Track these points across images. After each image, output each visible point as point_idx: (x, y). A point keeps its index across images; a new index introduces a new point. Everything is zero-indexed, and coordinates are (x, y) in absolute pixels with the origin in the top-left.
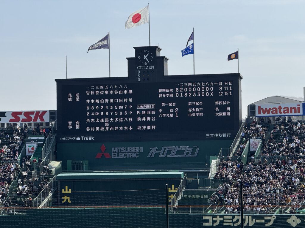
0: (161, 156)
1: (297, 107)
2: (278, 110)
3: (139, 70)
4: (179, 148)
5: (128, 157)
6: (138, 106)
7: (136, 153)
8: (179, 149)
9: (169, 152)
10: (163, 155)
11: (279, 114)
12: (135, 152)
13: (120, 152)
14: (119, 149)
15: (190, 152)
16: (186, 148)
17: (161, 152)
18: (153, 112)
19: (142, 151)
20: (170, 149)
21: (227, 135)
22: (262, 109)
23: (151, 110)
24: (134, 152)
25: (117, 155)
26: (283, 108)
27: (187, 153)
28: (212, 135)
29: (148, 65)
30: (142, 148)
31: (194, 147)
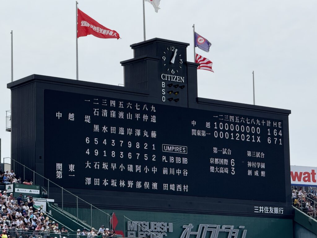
3: (163, 81)
4: (221, 228)
6: (164, 146)
11: (312, 183)
12: (162, 231)
14: (138, 224)
16: (229, 228)
18: (185, 161)
19: (171, 230)
21: (279, 210)
24: (160, 232)
28: (261, 209)
29: (176, 74)
30: (171, 224)
31: (240, 227)
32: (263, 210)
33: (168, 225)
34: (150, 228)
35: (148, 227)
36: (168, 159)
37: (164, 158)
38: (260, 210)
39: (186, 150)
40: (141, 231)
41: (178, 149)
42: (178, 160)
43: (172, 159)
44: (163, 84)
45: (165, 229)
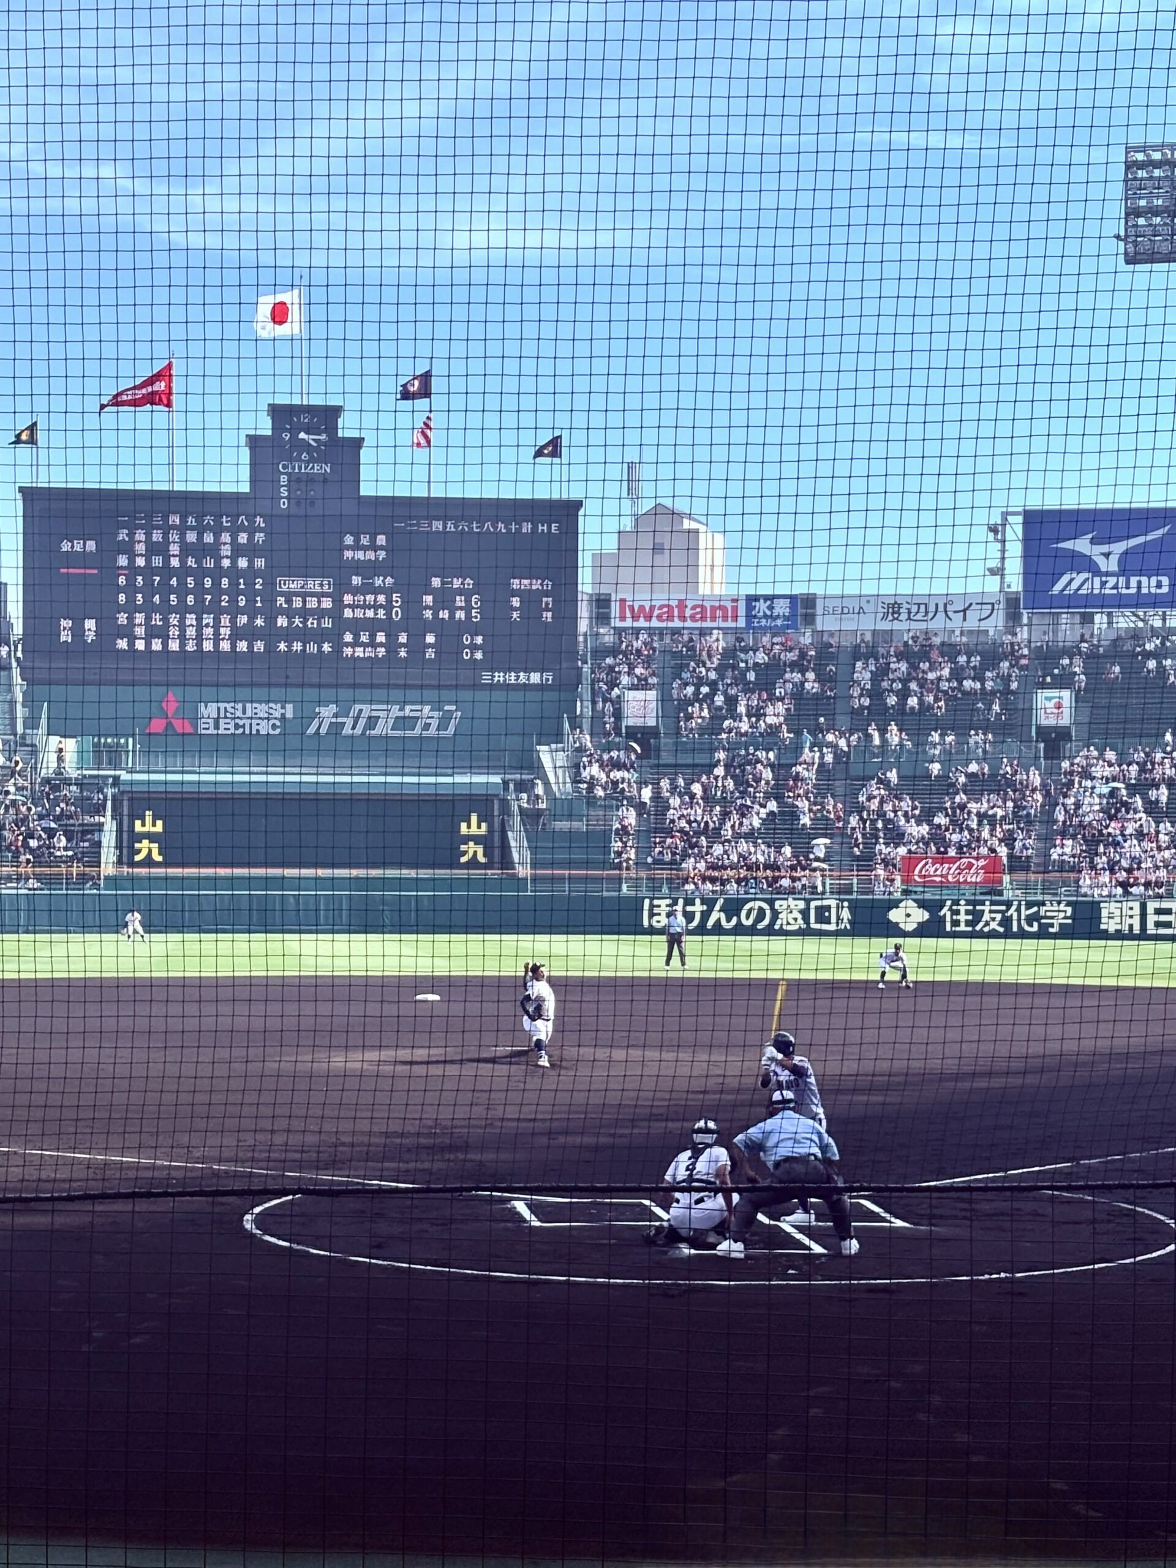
0: (347, 731)
1: (729, 605)
2: (676, 611)
3: (284, 474)
4: (402, 709)
5: (247, 732)
6: (280, 580)
7: (271, 722)
8: (401, 714)
9: (372, 722)
10: (353, 728)
11: (677, 623)
12: (269, 717)
13: (222, 715)
14: (219, 709)
15: (435, 723)
16: (421, 711)
17: (349, 722)
18: (327, 603)
19: (289, 714)
20: (374, 714)
21: (542, 676)
22: (632, 608)
23: (320, 596)
24: (266, 718)
25: (212, 725)
26: (689, 607)
27: (427, 726)
28: (499, 677)
29: (312, 460)
30: (289, 707)
31: (446, 708)
32: (502, 679)
33: (283, 707)
34: (244, 712)
35: (239, 714)
36: (289, 601)
37: (281, 600)
38: (496, 679)
39: (329, 584)
40: (226, 717)
41: (313, 585)
42: (312, 603)
43: (297, 603)
44: (284, 479)
45: (277, 715)
